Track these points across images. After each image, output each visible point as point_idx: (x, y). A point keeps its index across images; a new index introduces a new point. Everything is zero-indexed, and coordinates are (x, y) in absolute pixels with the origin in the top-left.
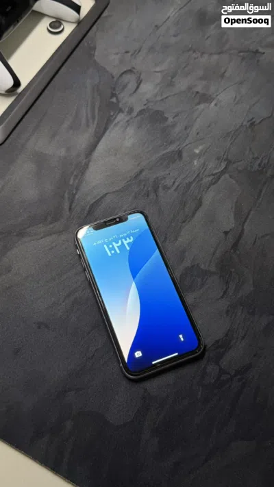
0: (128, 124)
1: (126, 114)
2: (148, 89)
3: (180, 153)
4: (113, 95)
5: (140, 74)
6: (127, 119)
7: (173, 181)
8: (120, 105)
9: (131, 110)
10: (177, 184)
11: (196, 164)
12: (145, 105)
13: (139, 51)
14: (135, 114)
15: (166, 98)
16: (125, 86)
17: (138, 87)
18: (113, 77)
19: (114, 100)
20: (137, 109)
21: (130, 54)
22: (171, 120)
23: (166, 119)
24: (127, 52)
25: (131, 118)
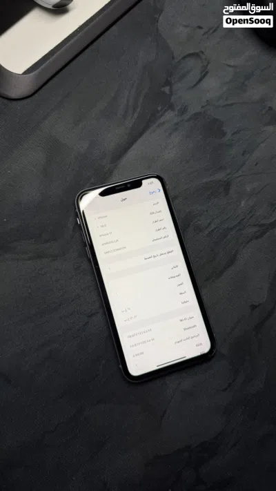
0: (176, 129)
1: (176, 113)
2: (212, 86)
3: (227, 185)
4: (168, 83)
5: (208, 63)
6: (176, 120)
7: (209, 221)
8: (173, 99)
9: (183, 111)
10: (213, 226)
11: (242, 205)
12: (203, 107)
13: (214, 31)
14: (186, 117)
15: (232, 105)
16: (184, 76)
17: (200, 80)
18: (173, 58)
19: (167, 89)
20: (192, 110)
21: (202, 32)
22: (229, 136)
23: (224, 134)
24: (200, 28)
25: (182, 121)
